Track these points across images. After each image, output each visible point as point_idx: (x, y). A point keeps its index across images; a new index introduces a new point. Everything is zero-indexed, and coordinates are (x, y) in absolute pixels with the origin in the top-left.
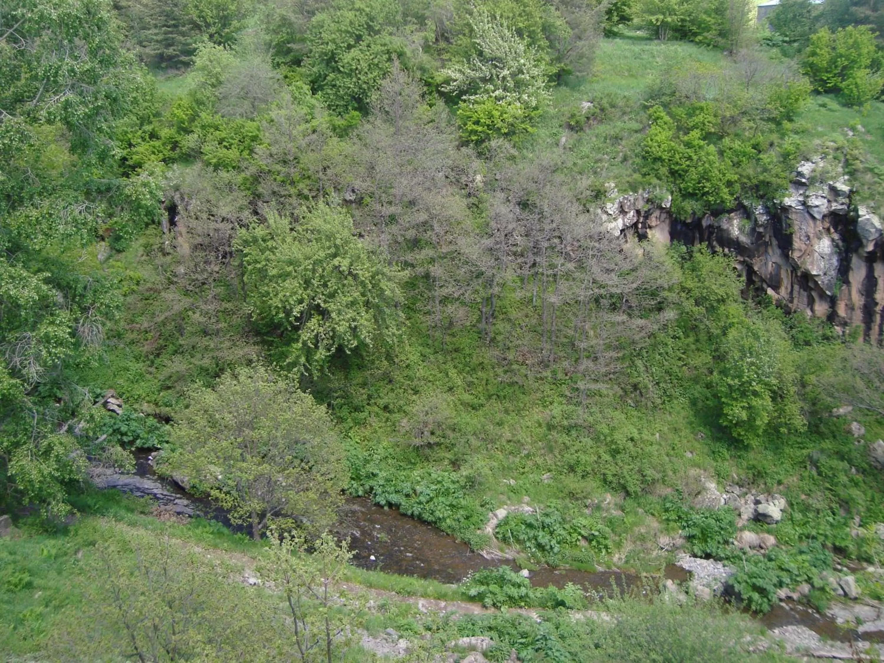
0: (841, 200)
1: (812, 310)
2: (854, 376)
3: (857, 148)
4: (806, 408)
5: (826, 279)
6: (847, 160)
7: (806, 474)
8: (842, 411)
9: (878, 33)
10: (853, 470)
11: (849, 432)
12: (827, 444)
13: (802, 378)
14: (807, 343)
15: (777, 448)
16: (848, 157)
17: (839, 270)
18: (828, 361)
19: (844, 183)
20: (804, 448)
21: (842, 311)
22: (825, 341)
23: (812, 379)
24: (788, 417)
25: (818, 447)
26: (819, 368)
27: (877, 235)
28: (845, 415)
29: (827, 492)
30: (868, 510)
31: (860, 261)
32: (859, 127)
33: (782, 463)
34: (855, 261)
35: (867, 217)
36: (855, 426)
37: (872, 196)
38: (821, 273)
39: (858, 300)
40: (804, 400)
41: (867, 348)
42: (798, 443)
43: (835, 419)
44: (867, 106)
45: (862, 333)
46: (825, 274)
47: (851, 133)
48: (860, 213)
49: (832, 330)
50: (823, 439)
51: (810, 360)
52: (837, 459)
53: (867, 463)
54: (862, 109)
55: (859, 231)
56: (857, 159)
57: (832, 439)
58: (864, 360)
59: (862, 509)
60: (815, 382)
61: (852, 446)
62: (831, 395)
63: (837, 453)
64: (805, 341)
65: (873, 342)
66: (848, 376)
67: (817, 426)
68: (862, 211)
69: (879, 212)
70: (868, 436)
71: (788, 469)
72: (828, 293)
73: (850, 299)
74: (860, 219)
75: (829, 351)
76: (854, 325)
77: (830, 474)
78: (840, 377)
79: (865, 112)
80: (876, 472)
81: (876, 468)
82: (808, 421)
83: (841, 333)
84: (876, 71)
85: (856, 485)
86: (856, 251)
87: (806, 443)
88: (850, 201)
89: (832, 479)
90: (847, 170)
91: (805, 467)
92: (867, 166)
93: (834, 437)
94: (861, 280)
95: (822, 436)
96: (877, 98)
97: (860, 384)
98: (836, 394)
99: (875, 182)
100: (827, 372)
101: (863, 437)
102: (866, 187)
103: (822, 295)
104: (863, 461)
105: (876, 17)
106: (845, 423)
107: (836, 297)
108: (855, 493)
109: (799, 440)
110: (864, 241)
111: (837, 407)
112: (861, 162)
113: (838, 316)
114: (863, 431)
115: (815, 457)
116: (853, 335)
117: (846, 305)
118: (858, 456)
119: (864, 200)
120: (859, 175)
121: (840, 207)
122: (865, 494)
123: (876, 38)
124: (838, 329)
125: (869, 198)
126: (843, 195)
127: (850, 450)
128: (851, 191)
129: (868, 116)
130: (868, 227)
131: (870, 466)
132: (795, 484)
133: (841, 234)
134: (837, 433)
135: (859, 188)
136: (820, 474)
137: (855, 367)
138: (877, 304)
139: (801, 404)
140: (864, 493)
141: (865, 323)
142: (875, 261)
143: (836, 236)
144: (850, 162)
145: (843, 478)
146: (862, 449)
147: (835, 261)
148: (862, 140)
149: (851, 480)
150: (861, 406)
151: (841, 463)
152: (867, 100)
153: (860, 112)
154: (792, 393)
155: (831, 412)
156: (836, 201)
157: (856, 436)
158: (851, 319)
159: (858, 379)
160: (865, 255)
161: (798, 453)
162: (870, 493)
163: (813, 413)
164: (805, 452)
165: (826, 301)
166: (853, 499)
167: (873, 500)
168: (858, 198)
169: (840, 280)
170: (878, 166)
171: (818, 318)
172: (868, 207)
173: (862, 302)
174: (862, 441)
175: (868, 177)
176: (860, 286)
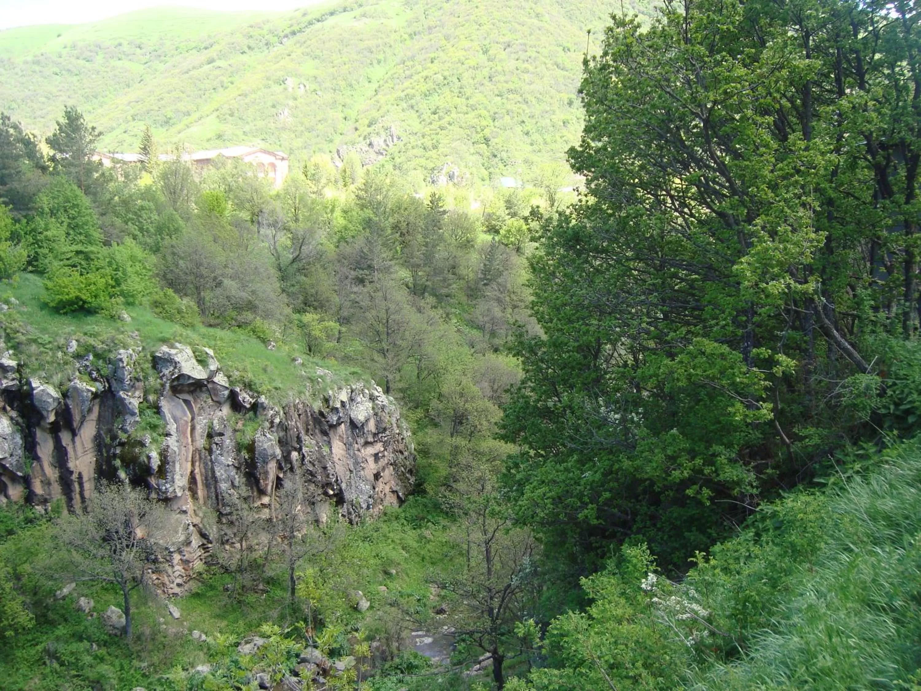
0: (11, 375)
1: (7, 496)
2: (69, 551)
3: (15, 321)
4: (28, 601)
5: (14, 460)
6: (8, 335)
7: (48, 670)
8: (65, 591)
9: (11, 206)
10: (95, 646)
11: (80, 609)
12: (61, 630)
13: (15, 570)
14: (10, 532)
15: (7, 656)
16: (8, 331)
17: (25, 448)
18: (38, 544)
19: (10, 358)
20: (37, 645)
21: (38, 489)
22: (29, 525)
23: (27, 568)
24: (10, 618)
25: (52, 637)
26: (30, 554)
27: (56, 404)
28: (70, 593)
29: (75, 680)
30: (121, 680)
31: (46, 434)
32: (13, 299)
33: (18, 670)
34: (39, 435)
35: (42, 388)
36: (83, 601)
37: (41, 367)
38: (7, 455)
39: (52, 473)
40: (23, 593)
41: (73, 519)
42: (29, 641)
43: (61, 601)
44: (17, 277)
45: (65, 505)
46: (11, 455)
47: (5, 307)
48: (34, 385)
49: (33, 511)
50: (55, 627)
51: (19, 550)
52: (76, 641)
53: (106, 634)
54: (11, 281)
55: (37, 404)
56: (18, 332)
57: (64, 624)
58: (75, 532)
59: (115, 682)
60: (30, 570)
61: (87, 624)
62: (51, 578)
63: (73, 635)
64: (7, 531)
65: (79, 511)
66: (63, 553)
67: (44, 616)
68: (35, 383)
69: (51, 381)
70: (99, 606)
71: (26, 673)
72: (19, 474)
73: (44, 474)
74: (35, 392)
75: (37, 533)
76: (55, 500)
77: (73, 660)
78: (55, 557)
79: (16, 284)
80: (116, 639)
81: (116, 635)
82: (33, 613)
83: (43, 512)
84: (18, 243)
85: (102, 660)
86: (38, 424)
87: (36, 638)
88: (20, 375)
89: (76, 665)
90: (9, 344)
91: (45, 663)
92: (30, 337)
93: (66, 620)
94: (51, 452)
95: (53, 624)
96: (24, 270)
97: (77, 557)
98: (56, 576)
99: (42, 353)
100: (40, 556)
101: (94, 609)
102: (33, 359)
103: (14, 478)
104: (101, 634)
105: (7, 191)
106: (72, 602)
107: (29, 475)
108: (104, 668)
109: (30, 637)
110: (45, 413)
111: (60, 589)
112: (23, 334)
113: (36, 495)
114: (92, 604)
115: (52, 649)
116: (57, 510)
117: (42, 482)
118: (96, 630)
119: (34, 371)
120: (23, 348)
121: (11, 383)
122: (114, 666)
123: (11, 210)
124: (39, 509)
125: (39, 369)
126: (11, 370)
127: (86, 628)
128: (19, 365)
129: (19, 288)
130: (45, 398)
131: (110, 635)
132: (38, 686)
133: (18, 411)
134: (67, 616)
135: (27, 361)
136: (62, 664)
137: (68, 541)
138: (72, 473)
139: (22, 598)
140: (112, 664)
141: (65, 494)
142: (60, 431)
143: (14, 414)
144: (11, 335)
145: (87, 659)
146: (97, 622)
147: (18, 440)
148: (19, 312)
149: (96, 657)
150: (83, 579)
151: (81, 645)
152: (14, 272)
153: (10, 285)
154: (8, 590)
155: (55, 595)
156: (6, 378)
157: (87, 611)
158: (49, 494)
159: (74, 553)
160: (49, 426)
161: (33, 652)
162: (117, 662)
163: (37, 604)
164: (39, 648)
165: (19, 483)
166: (103, 676)
167: (122, 668)
168: (28, 370)
169: (29, 458)
170: (41, 336)
171: (16, 503)
172: (40, 378)
173: (57, 475)
174: (95, 614)
175: (33, 348)
176: (51, 459)
